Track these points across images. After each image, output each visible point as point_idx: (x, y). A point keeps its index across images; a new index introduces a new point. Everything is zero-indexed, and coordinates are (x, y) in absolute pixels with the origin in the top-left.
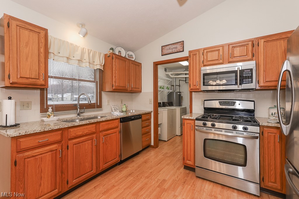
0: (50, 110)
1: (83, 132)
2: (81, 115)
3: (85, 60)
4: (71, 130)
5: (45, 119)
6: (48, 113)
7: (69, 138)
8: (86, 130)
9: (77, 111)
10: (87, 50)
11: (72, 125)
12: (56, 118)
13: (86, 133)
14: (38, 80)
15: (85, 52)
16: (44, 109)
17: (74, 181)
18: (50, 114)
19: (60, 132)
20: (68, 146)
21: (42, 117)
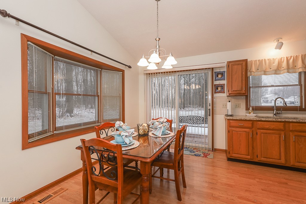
0: (251, 109)
1: (270, 127)
2: (277, 115)
3: (283, 67)
4: (259, 123)
5: (248, 114)
6: (249, 111)
7: (258, 128)
8: (273, 126)
9: (274, 112)
10: (285, 59)
11: (260, 120)
12: (255, 115)
13: (273, 128)
14: (242, 91)
15: (284, 61)
16: (247, 109)
17: (262, 158)
18: (250, 112)
19: (252, 122)
20: (257, 133)
21: (247, 113)
